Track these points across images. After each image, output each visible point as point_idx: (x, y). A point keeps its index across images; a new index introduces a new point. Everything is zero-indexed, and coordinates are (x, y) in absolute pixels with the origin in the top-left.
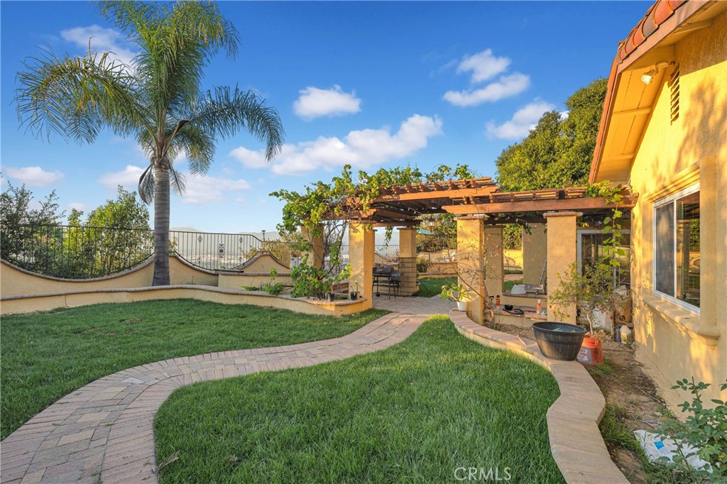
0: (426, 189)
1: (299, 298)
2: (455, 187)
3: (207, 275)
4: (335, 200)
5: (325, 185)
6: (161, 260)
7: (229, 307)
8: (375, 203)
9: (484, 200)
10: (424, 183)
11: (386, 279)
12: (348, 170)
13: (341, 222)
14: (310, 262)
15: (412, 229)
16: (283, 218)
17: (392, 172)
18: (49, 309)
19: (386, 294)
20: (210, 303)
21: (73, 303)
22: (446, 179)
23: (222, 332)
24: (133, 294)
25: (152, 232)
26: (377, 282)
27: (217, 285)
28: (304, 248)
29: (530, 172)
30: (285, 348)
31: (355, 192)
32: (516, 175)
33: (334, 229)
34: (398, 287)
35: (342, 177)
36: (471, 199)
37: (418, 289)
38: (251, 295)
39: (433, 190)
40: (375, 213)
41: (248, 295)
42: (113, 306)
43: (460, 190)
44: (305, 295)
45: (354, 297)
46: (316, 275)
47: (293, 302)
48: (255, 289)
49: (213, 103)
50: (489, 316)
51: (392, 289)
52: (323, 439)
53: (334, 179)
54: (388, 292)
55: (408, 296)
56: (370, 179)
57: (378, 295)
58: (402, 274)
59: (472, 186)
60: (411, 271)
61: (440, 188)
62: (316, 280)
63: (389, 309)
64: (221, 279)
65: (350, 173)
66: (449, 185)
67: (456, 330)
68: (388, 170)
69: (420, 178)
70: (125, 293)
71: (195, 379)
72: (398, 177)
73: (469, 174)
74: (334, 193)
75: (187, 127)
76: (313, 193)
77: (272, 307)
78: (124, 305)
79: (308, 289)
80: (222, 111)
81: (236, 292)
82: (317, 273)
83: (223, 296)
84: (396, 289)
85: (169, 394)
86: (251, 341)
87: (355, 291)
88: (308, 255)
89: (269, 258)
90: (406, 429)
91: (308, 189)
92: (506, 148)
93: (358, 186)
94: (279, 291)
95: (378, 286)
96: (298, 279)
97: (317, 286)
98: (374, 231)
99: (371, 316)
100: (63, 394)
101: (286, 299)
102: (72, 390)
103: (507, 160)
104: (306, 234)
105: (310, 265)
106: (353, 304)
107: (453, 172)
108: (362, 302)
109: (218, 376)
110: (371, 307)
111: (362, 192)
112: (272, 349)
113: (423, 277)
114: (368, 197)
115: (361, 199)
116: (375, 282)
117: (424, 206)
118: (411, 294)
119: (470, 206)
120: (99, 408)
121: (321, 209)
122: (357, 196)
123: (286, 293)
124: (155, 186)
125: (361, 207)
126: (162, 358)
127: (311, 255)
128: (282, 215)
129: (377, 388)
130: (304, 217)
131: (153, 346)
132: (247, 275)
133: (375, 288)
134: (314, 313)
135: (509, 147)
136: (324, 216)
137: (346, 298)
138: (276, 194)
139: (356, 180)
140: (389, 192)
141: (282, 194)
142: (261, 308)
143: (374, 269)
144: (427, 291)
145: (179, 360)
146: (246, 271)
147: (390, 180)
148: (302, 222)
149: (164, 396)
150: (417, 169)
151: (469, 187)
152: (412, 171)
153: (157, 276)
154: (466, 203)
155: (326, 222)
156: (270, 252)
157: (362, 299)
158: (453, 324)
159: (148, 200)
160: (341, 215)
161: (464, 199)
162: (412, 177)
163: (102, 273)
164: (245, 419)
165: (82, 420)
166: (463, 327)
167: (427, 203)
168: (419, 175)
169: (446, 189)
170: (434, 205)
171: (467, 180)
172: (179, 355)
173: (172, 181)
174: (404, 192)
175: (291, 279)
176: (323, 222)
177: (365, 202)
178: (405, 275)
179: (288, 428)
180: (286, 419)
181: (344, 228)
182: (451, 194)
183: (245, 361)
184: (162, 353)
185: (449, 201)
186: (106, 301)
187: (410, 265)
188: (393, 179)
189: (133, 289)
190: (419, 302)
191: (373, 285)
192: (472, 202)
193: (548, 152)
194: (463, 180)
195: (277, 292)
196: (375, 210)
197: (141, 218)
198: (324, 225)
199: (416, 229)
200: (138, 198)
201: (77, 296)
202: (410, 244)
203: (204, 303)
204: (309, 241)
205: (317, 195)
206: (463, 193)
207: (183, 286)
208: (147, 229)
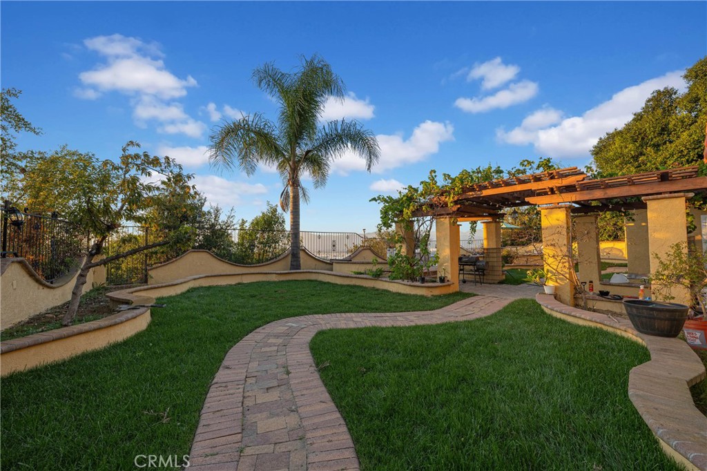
0: (507, 184)
1: (396, 281)
2: (537, 179)
3: (324, 264)
4: (422, 200)
5: (414, 189)
6: (295, 252)
7: (342, 286)
8: (458, 200)
9: (570, 189)
10: (505, 178)
11: (472, 268)
12: (433, 174)
13: (429, 218)
14: (404, 251)
15: (496, 222)
16: (381, 217)
17: (473, 172)
18: (234, 283)
19: (471, 281)
20: (328, 283)
21: (246, 280)
22: (529, 173)
23: (341, 301)
24: (279, 276)
25: (287, 233)
26: (463, 270)
27: (332, 270)
28: (398, 240)
29: (636, 158)
30: (388, 314)
31: (440, 192)
32: (617, 162)
33: (422, 224)
34: (484, 275)
35: (428, 180)
36: (555, 189)
37: (504, 277)
38: (359, 278)
39: (515, 184)
40: (459, 209)
41: (356, 278)
42: (269, 283)
43: (543, 182)
44: (401, 278)
45: (442, 280)
46: (409, 263)
47: (391, 284)
48: (361, 273)
49: (327, 135)
50: (580, 300)
51: (478, 277)
52: (423, 368)
53: (422, 183)
54: (473, 279)
55: (494, 283)
56: (453, 180)
57: (464, 282)
58: (487, 263)
59: (556, 177)
60: (496, 261)
61: (522, 182)
62: (409, 266)
63: (475, 293)
64: (335, 266)
65: (436, 176)
66: (531, 178)
67: (543, 310)
68: (470, 170)
69: (501, 175)
70: (274, 275)
71: (329, 327)
72: (480, 175)
73: (553, 166)
74: (422, 195)
75: (310, 154)
76: (404, 196)
77: (374, 288)
78: (275, 282)
79: (403, 274)
80: (333, 139)
81: (347, 275)
82: (410, 259)
83: (338, 278)
84: (481, 277)
85: (314, 333)
86: (363, 308)
87: (443, 275)
88: (401, 246)
89: (369, 251)
90: (491, 370)
91: (400, 193)
92: (603, 136)
93: (443, 187)
94: (379, 275)
95: (464, 274)
96: (394, 266)
97: (410, 272)
98: (459, 225)
99: (459, 297)
100: (256, 328)
101: (386, 281)
102: (260, 327)
103: (605, 147)
104: (399, 230)
105: (404, 254)
106: (441, 286)
107: (535, 166)
108: (449, 285)
109: (344, 326)
110: (458, 290)
111: (446, 192)
112: (378, 314)
113: (509, 268)
114: (452, 195)
115: (446, 198)
116: (460, 270)
117: (508, 200)
118: (496, 282)
119: (554, 196)
120: (277, 336)
121: (411, 207)
122: (442, 195)
123: (384, 277)
124: (291, 200)
125: (446, 204)
126: (306, 314)
127: (404, 246)
128: (380, 215)
129: (465, 343)
130: (397, 216)
131: (298, 307)
132: (355, 263)
133: (461, 276)
134: (408, 293)
135: (607, 134)
136: (414, 214)
137: (435, 282)
138: (374, 199)
139: (441, 182)
140: (472, 189)
141: (379, 198)
142: (365, 288)
143: (460, 259)
144: (514, 279)
145: (316, 316)
146: (353, 261)
147: (472, 179)
148: (396, 219)
149: (312, 334)
150: (499, 167)
151: (552, 178)
152: (493, 169)
153: (293, 263)
154: (549, 193)
155: (416, 219)
156: (370, 246)
157: (449, 283)
158: (540, 305)
159: (286, 210)
160: (428, 212)
161: (548, 190)
162: (493, 174)
163: (259, 261)
164: (366, 350)
165: (269, 341)
166: (549, 307)
167: (510, 197)
168: (502, 172)
169: (528, 182)
170: (518, 199)
171: (550, 172)
172: (316, 313)
173: (301, 195)
174: (485, 188)
175: (388, 266)
176: (413, 219)
177: (450, 200)
178: (490, 264)
179: (398, 359)
180: (395, 354)
181: (432, 223)
182: (534, 186)
183: (360, 320)
184: (305, 311)
185: (532, 193)
186: (263, 280)
187: (495, 255)
188: (475, 178)
189: (279, 272)
190: (505, 289)
191: (459, 274)
192: (556, 192)
193: (660, 134)
194: (546, 172)
195: (378, 275)
196: (459, 206)
197: (280, 223)
198: (414, 221)
199: (499, 222)
200: (279, 210)
201: (249, 276)
202: (494, 236)
203: (325, 283)
204: (401, 233)
205: (407, 197)
206: (547, 184)
207: (311, 271)
208: (284, 230)
